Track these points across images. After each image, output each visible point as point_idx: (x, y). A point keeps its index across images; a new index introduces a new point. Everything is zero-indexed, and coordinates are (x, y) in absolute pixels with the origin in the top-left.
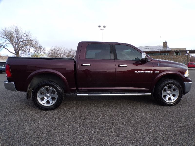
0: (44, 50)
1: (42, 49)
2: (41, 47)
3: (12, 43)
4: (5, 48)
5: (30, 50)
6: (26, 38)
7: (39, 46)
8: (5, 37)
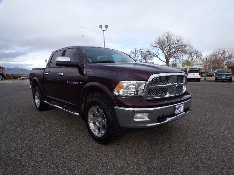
0: (200, 55)
1: (198, 54)
2: (197, 51)
3: (163, 51)
4: (157, 57)
5: (182, 56)
6: (177, 44)
7: (194, 50)
8: (159, 46)
